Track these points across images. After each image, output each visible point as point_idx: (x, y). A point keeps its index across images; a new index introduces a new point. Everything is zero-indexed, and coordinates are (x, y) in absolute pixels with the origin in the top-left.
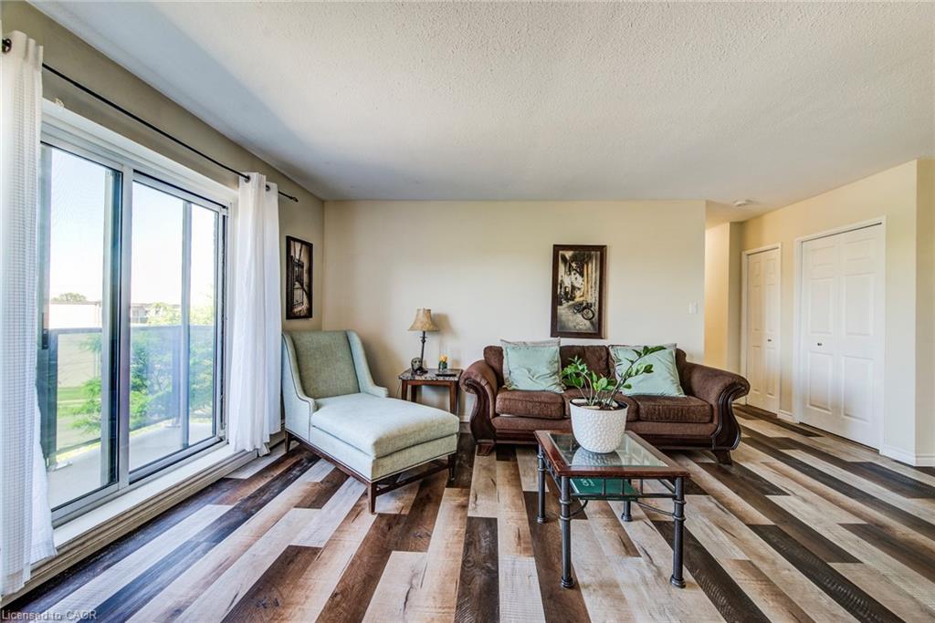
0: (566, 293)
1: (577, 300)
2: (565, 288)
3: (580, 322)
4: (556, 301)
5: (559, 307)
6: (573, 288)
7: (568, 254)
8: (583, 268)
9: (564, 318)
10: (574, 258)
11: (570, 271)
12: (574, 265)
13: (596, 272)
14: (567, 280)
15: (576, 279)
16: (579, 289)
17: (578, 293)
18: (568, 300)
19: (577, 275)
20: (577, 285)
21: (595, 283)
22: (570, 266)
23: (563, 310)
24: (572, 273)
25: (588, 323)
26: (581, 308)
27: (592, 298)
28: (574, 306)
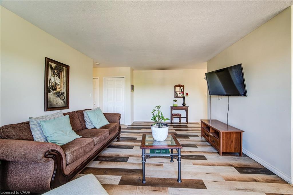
0: (52, 86)
1: (58, 90)
2: (52, 83)
3: (59, 102)
4: (47, 90)
5: (49, 94)
6: (56, 84)
7: (54, 65)
8: (60, 74)
9: (51, 100)
10: (56, 68)
11: (54, 75)
12: (56, 72)
13: (65, 77)
14: (53, 79)
15: (57, 79)
16: (58, 85)
17: (58, 87)
18: (53, 90)
19: (57, 77)
20: (57, 82)
21: (65, 82)
22: (54, 72)
23: (51, 96)
24: (55, 76)
25: (62, 102)
26: (59, 94)
27: (64, 90)
28: (56, 93)
